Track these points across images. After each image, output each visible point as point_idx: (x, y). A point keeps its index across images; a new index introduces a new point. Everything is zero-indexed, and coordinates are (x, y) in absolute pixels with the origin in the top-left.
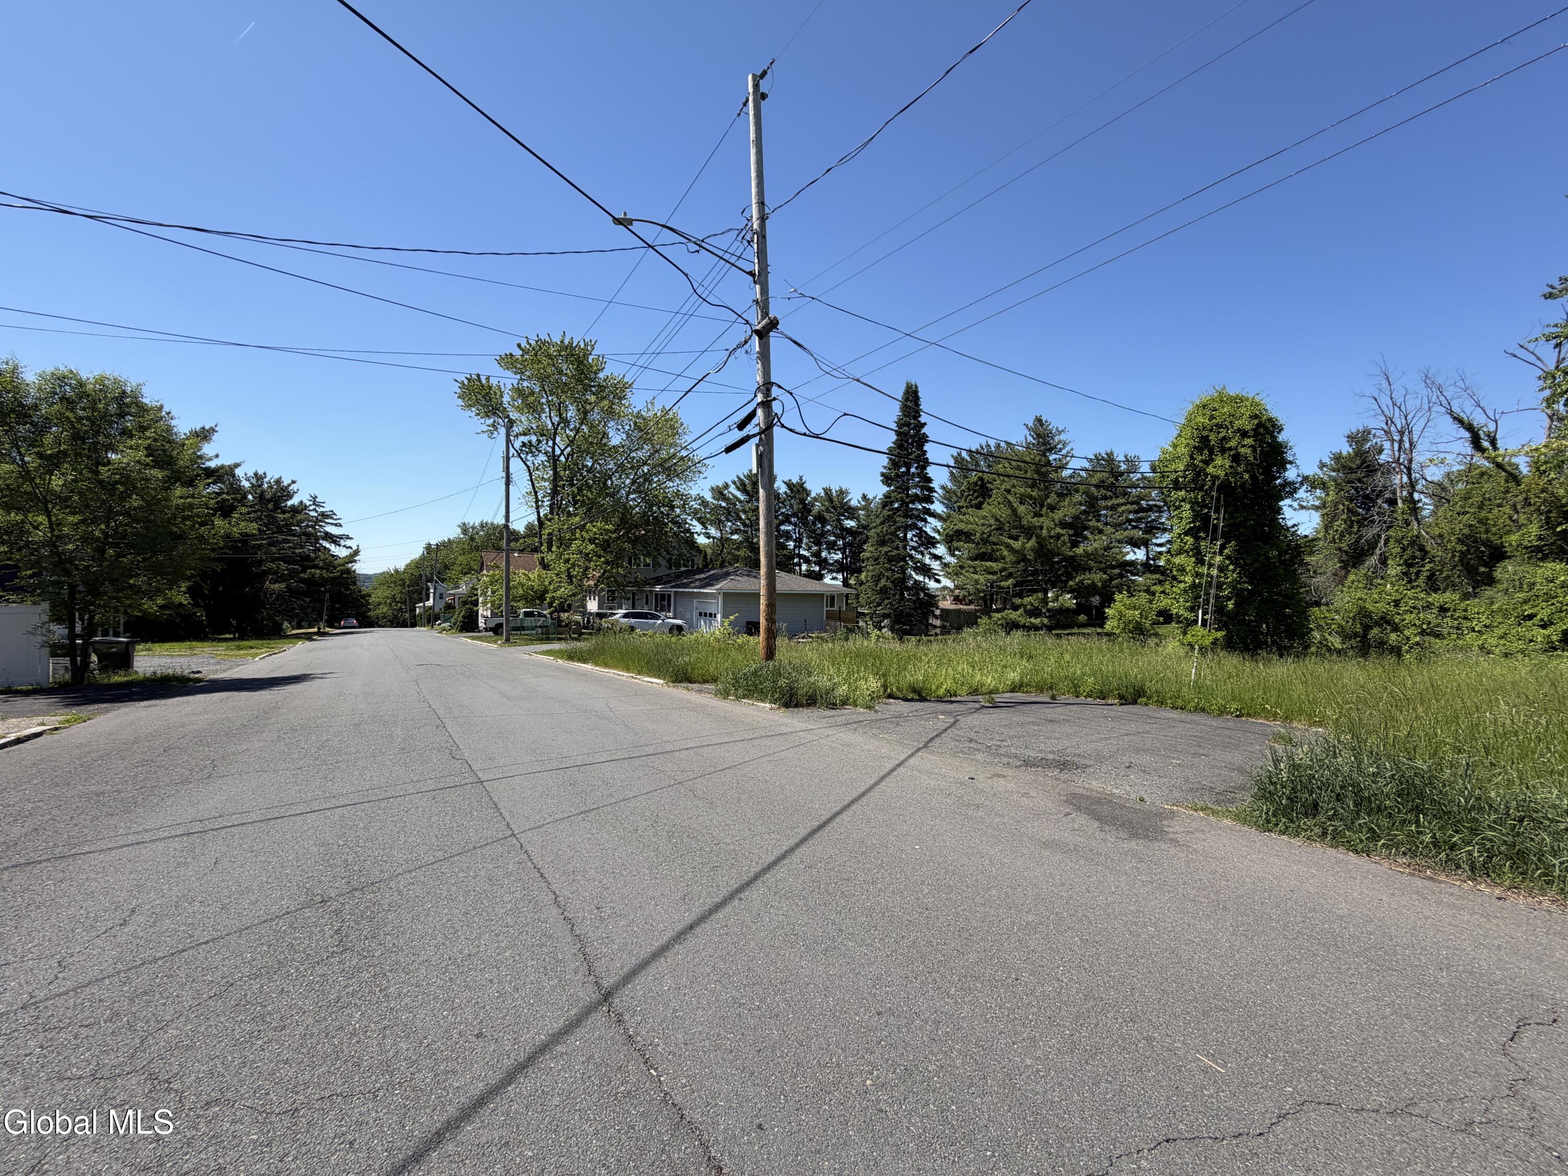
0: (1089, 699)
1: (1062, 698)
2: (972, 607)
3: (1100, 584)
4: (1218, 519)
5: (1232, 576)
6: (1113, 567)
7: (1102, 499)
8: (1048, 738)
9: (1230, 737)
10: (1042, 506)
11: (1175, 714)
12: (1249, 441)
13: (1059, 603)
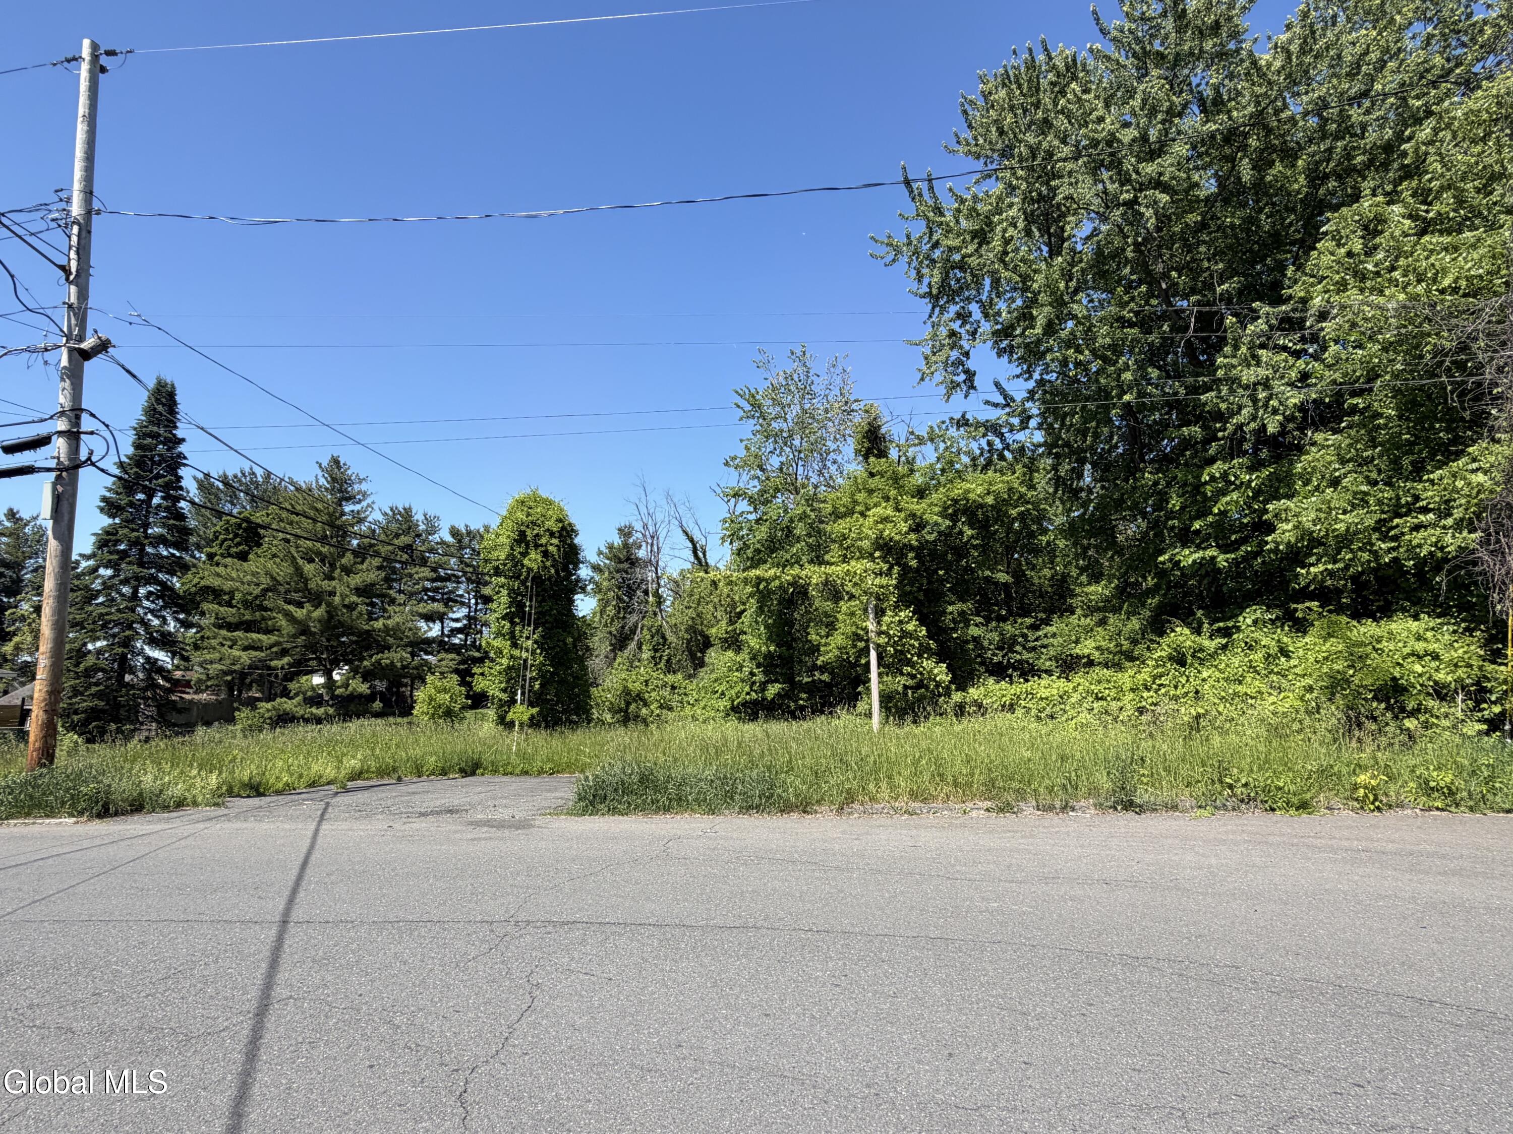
0: (433, 777)
1: (407, 778)
4: (530, 606)
5: (540, 659)
10: (334, 566)
11: (507, 780)
12: (555, 541)
13: (350, 688)
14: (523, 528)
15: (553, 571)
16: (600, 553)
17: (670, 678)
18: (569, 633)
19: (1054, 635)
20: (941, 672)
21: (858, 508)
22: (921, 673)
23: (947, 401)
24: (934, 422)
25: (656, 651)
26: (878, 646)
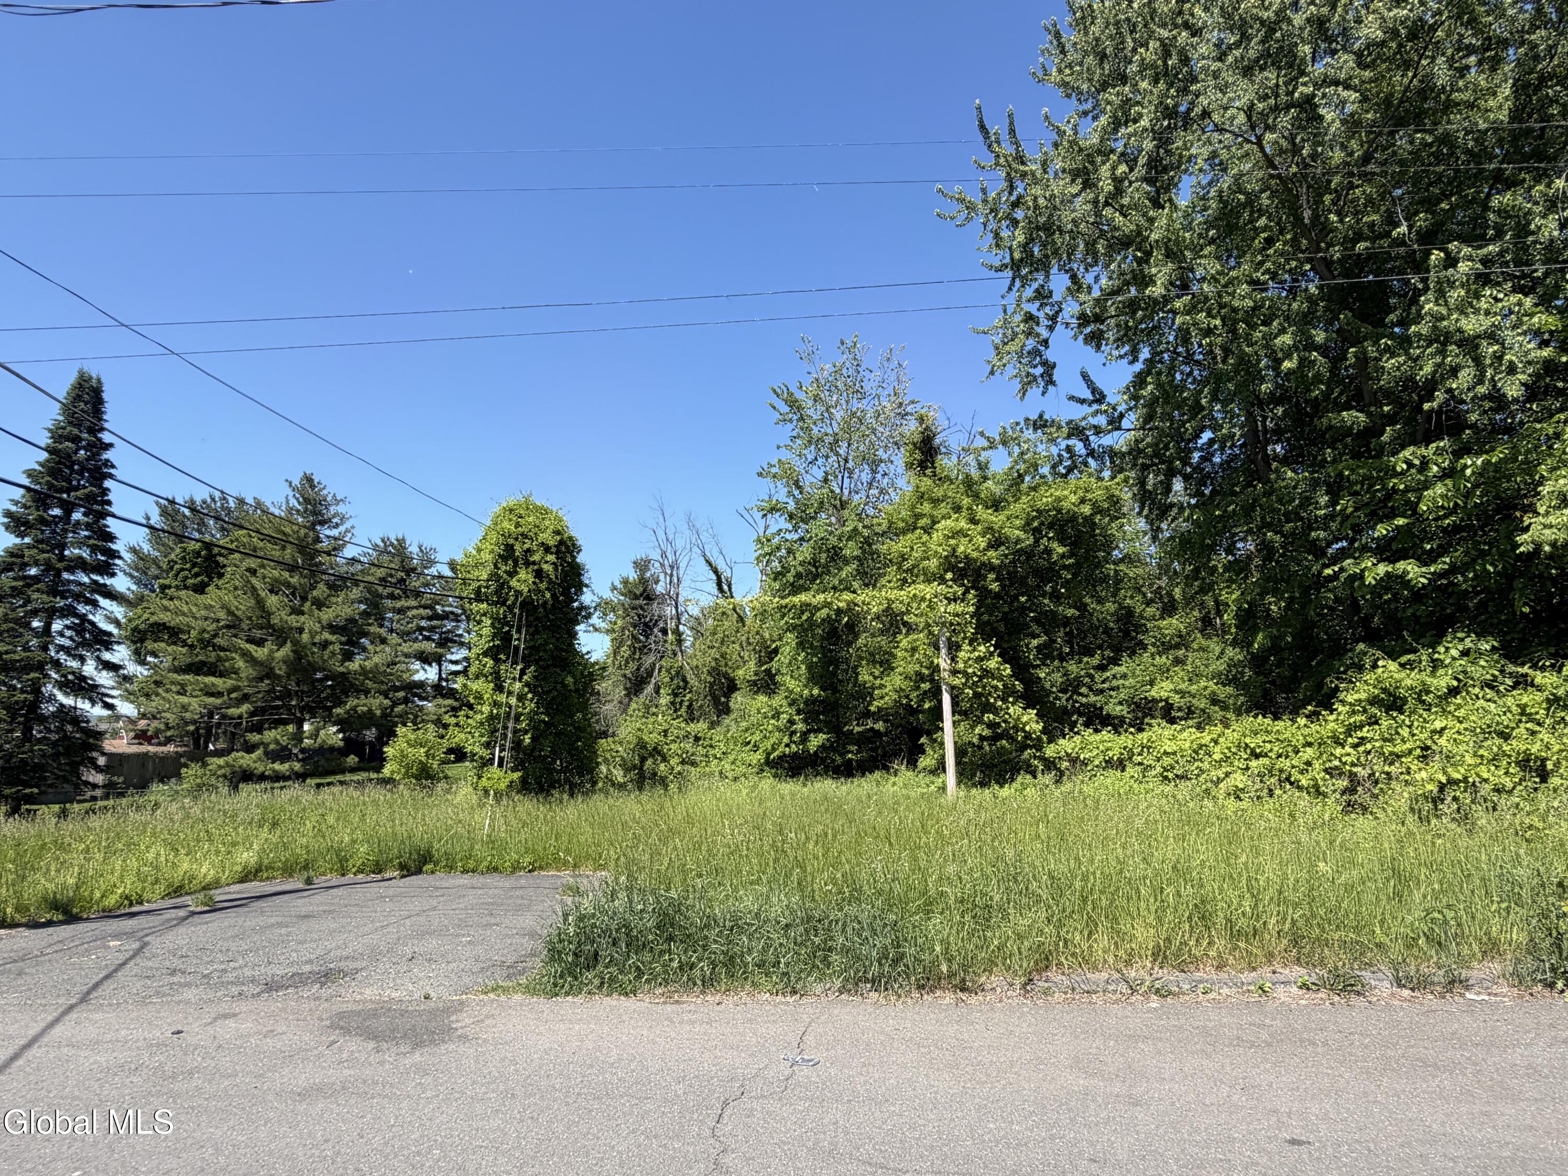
0: (360, 876)
1: (320, 881)
2: (171, 748)
3: (378, 712)
4: (519, 639)
5: (530, 706)
6: (396, 689)
7: (387, 598)
8: (301, 943)
9: (522, 898)
10: (304, 599)
11: (465, 880)
12: (551, 558)
13: (319, 740)
14: (511, 541)
15: (548, 595)
16: (614, 588)
17: (694, 728)
18: (569, 672)
19: (1124, 676)
20: (1031, 721)
21: (922, 522)
22: (1005, 721)
23: (1022, 398)
24: (1008, 422)
25: (676, 695)
26: (953, 688)
